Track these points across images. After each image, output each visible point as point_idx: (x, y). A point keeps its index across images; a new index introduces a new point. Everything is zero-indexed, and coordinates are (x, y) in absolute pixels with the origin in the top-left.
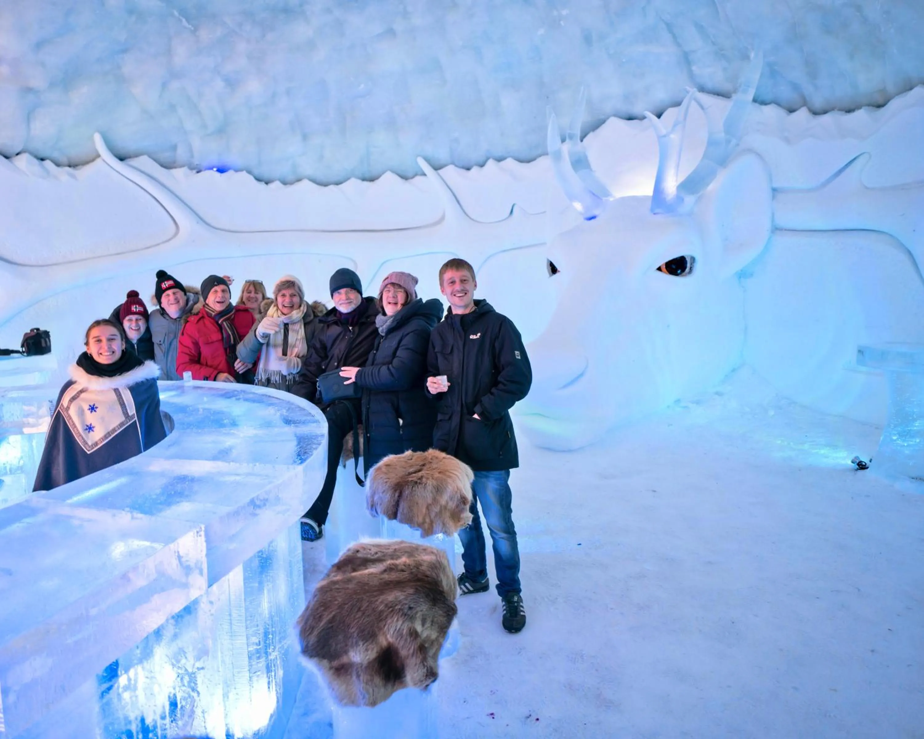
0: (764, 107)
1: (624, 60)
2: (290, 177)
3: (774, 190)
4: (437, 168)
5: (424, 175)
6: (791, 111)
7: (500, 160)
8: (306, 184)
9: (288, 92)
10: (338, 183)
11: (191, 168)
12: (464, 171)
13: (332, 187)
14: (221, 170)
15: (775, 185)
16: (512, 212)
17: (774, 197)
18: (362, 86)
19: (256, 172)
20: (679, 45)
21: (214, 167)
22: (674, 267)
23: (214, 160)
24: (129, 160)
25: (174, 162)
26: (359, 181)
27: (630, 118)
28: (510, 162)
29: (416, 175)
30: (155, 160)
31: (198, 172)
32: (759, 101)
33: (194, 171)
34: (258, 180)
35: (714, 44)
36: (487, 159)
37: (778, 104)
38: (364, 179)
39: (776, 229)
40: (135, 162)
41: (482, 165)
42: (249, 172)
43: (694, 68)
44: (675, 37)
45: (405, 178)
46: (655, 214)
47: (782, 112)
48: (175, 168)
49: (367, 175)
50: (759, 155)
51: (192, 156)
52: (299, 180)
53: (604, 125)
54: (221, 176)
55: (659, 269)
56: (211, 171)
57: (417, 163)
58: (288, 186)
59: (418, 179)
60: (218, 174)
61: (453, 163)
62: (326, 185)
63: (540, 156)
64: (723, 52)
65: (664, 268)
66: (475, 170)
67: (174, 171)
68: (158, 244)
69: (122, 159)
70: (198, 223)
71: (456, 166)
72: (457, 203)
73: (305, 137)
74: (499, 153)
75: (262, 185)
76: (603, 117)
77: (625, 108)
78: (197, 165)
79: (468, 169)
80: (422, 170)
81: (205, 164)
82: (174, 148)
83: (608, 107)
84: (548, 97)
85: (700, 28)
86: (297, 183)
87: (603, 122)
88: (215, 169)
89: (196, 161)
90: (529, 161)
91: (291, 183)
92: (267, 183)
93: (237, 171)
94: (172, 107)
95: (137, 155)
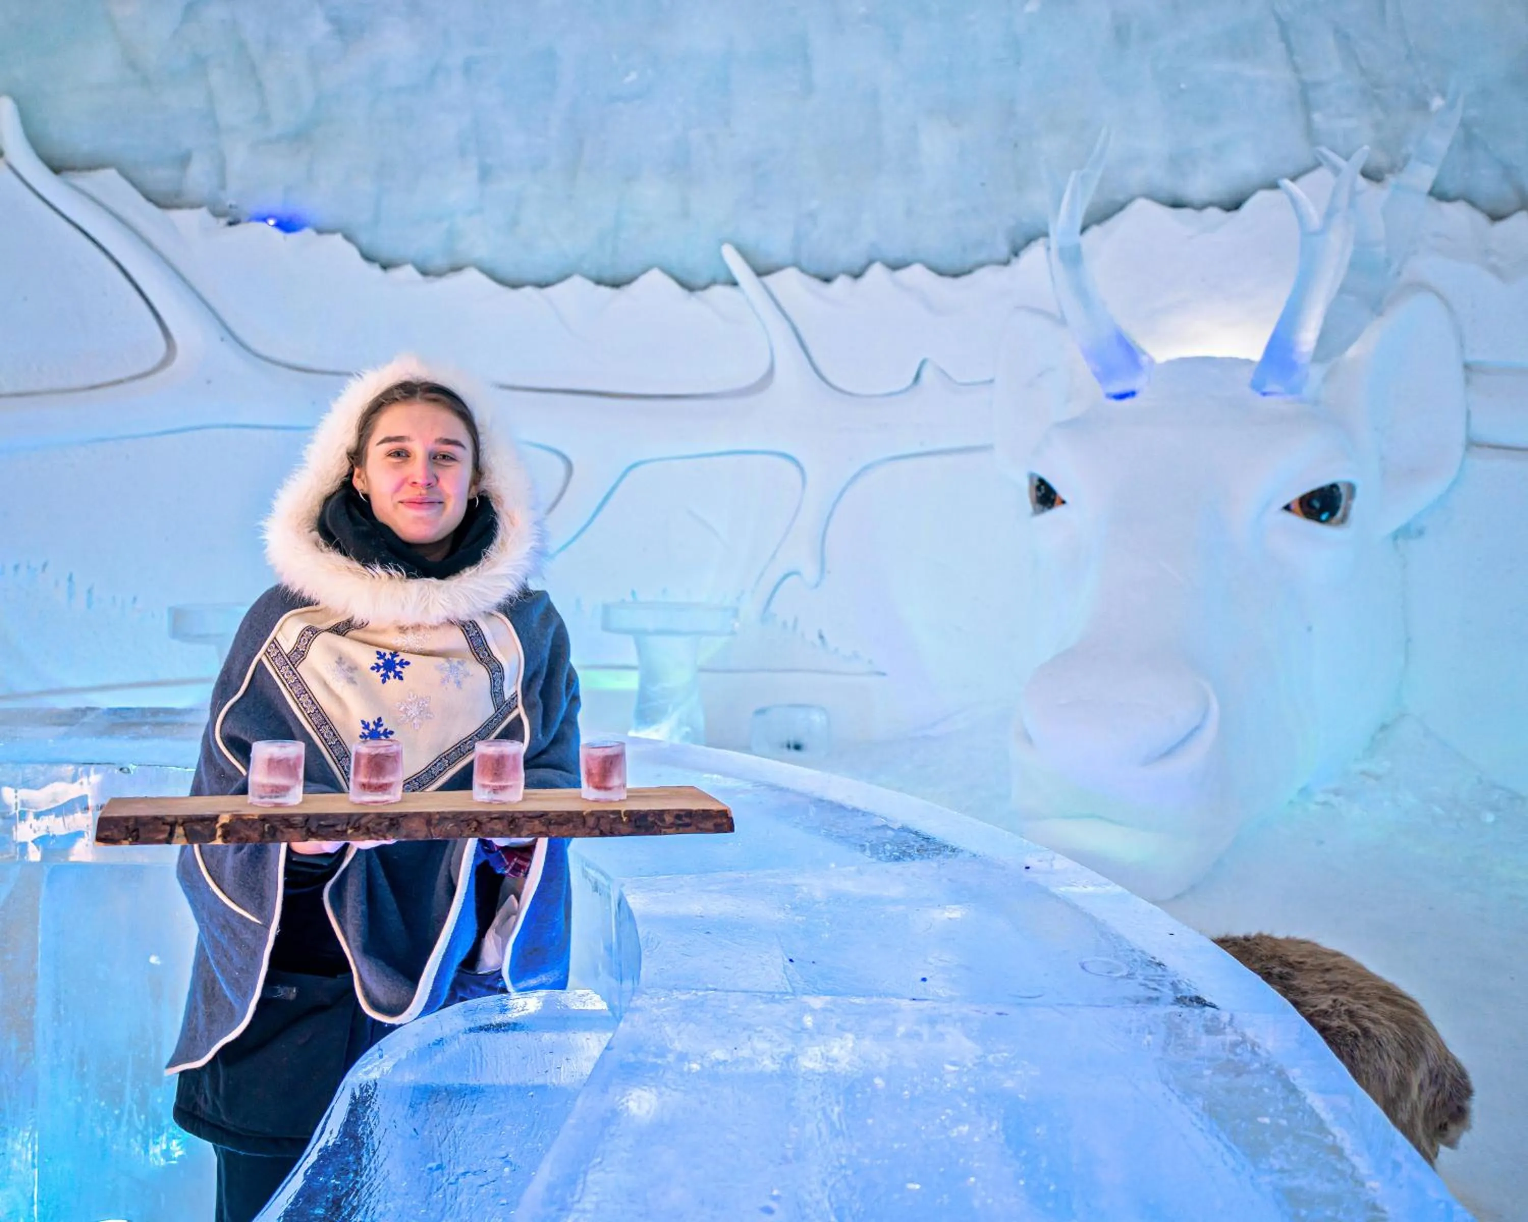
0: (1446, 207)
1: (1183, 86)
2: (439, 261)
3: (1467, 367)
4: (761, 273)
5: (735, 284)
6: (1496, 217)
7: (895, 266)
8: (472, 276)
9: (467, 68)
10: (542, 285)
11: (217, 214)
12: (816, 284)
13: (528, 291)
14: (287, 225)
15: (1470, 358)
16: (917, 377)
17: (1468, 381)
18: (633, 76)
19: (364, 238)
20: (1296, 69)
21: (271, 216)
22: (1317, 504)
23: (275, 201)
24: (70, 173)
25: (178, 194)
26: (590, 285)
27: (1177, 204)
28: (916, 274)
29: (713, 282)
30: (135, 184)
31: (231, 224)
32: (1439, 194)
33: (223, 221)
34: (368, 257)
35: (1363, 72)
36: (870, 263)
37: (1472, 203)
38: (599, 282)
39: (1473, 444)
40: (88, 181)
41: (857, 276)
42: (348, 238)
43: (1317, 117)
44: (1290, 50)
45: (689, 287)
46: (1264, 394)
47: (1481, 219)
48: (178, 207)
49: (607, 275)
50: (1441, 297)
51: (223, 186)
52: (456, 269)
53: (1121, 214)
54: (285, 238)
55: (1287, 508)
56: (261, 225)
57: (721, 258)
58: (430, 278)
59: (719, 292)
60: (278, 234)
61: (797, 265)
62: (515, 285)
63: (981, 265)
64: (1376, 91)
65: (1295, 507)
66: (842, 283)
67: (178, 216)
68: (119, 382)
69: (57, 169)
70: (222, 340)
71: (803, 271)
72: (799, 350)
73: (485, 174)
74: (895, 252)
75: (375, 271)
76: (1121, 197)
77: (1168, 184)
78: (231, 206)
79: (827, 280)
80: (729, 272)
81: (250, 207)
82: (184, 160)
83: (1135, 178)
84: (1016, 145)
85: (1343, 38)
86: (451, 274)
87: (1122, 207)
88: (272, 222)
89: (229, 199)
90: (956, 275)
91: (439, 274)
92: (385, 267)
93: (320, 231)
94: (200, 63)
95: (92, 166)
